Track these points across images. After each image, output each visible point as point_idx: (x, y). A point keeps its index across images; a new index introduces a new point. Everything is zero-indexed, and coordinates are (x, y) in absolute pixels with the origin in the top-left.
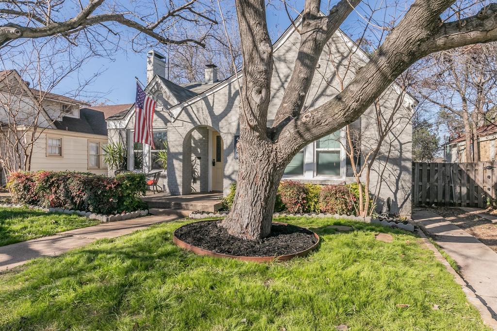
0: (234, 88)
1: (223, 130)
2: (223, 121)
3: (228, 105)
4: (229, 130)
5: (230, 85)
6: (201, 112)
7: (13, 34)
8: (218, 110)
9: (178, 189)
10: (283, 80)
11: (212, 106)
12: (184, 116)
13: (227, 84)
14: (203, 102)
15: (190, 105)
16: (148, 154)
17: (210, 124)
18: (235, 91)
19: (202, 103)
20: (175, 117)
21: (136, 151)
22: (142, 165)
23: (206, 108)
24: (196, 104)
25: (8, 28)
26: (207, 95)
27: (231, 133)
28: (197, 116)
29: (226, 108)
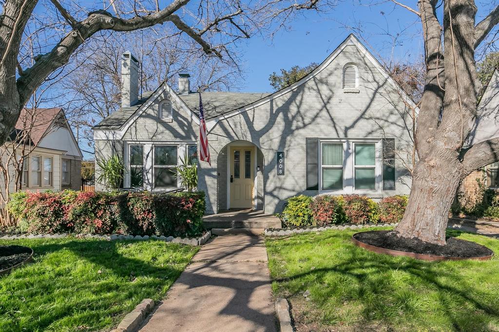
0: (277, 105)
1: (265, 146)
2: (264, 137)
3: (269, 121)
4: (270, 146)
5: (272, 101)
6: (239, 126)
7: (108, 23)
8: (258, 125)
9: (212, 208)
10: (326, 101)
11: (251, 120)
12: (218, 130)
13: (269, 100)
14: (242, 116)
15: (226, 119)
16: (151, 170)
17: (249, 138)
18: (277, 108)
19: (240, 118)
20: (209, 131)
21: (134, 166)
22: (143, 182)
23: (245, 123)
24: (233, 118)
25: (103, 15)
26: (247, 109)
27: (272, 149)
28: (235, 131)
29: (268, 124)
